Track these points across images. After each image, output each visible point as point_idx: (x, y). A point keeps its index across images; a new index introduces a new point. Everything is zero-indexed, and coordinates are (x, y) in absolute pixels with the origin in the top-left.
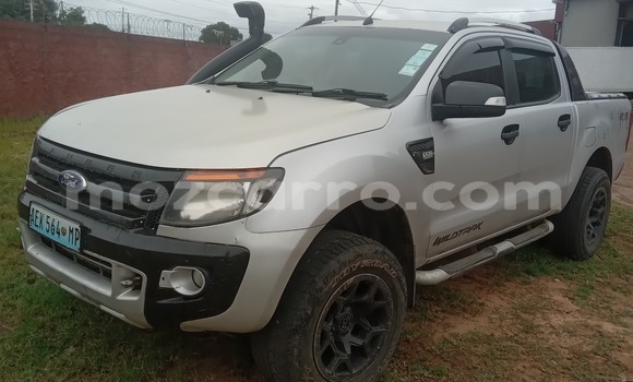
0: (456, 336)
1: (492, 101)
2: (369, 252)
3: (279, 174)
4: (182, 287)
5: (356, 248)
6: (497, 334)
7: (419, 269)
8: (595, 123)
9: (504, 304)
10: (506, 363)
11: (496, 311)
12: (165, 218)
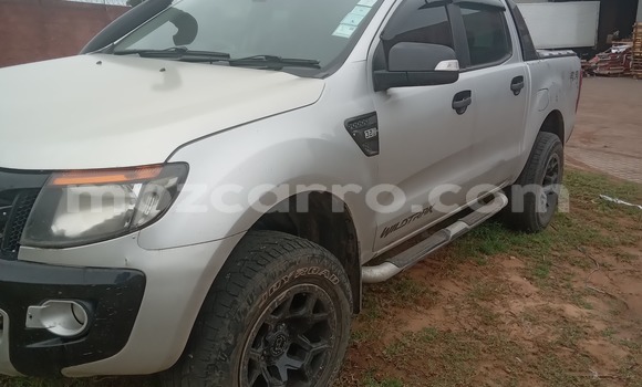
0: (409, 335)
1: (443, 66)
2: (305, 257)
3: (182, 170)
4: (58, 325)
5: (288, 255)
6: (455, 329)
7: (365, 265)
8: (547, 84)
9: (459, 290)
10: (466, 366)
11: (451, 301)
12: (28, 237)
